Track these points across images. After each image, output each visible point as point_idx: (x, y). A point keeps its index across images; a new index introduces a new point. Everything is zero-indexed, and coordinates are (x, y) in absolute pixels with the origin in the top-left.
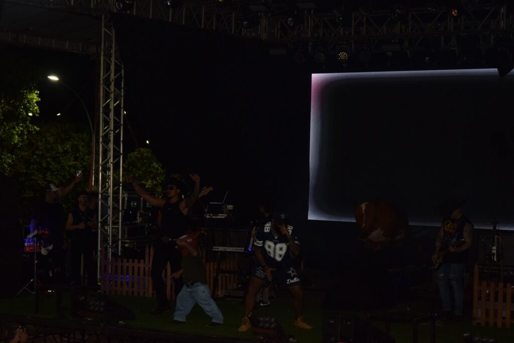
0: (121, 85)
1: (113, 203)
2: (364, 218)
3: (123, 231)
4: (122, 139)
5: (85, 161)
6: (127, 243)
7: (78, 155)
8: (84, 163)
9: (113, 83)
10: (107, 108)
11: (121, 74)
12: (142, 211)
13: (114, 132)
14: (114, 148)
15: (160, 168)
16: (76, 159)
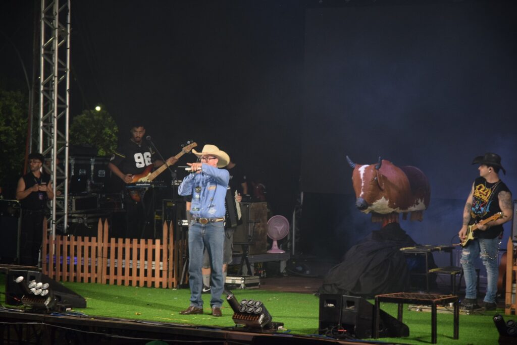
0: (66, 19)
1: (58, 168)
2: (363, 184)
3: (70, 204)
4: (68, 88)
5: (19, 126)
6: (74, 218)
7: (10, 118)
8: (18, 129)
9: (57, 17)
10: (49, 48)
11: (67, 7)
12: (93, 182)
13: (58, 79)
14: (58, 99)
15: (114, 135)
16: (8, 123)
